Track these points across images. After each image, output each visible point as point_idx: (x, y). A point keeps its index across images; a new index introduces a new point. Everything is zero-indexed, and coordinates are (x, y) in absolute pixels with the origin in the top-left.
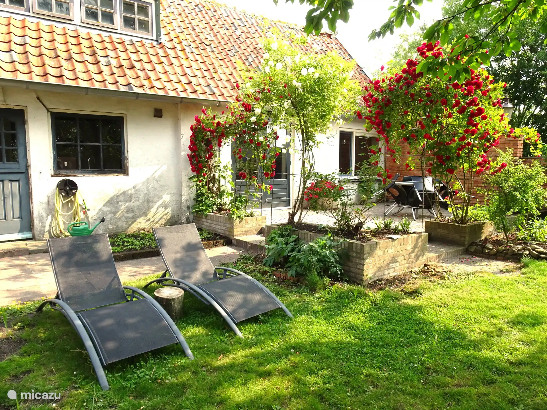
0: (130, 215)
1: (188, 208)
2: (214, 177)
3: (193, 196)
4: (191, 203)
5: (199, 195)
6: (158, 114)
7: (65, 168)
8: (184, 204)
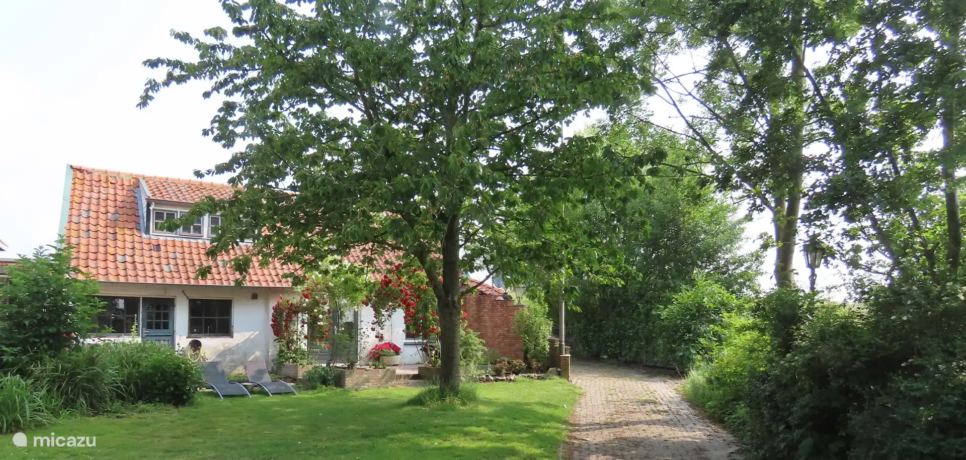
0: (233, 364)
1: (273, 361)
2: (293, 339)
3: (277, 353)
4: (275, 357)
5: (281, 351)
6: (255, 297)
7: (195, 333)
8: (270, 358)
